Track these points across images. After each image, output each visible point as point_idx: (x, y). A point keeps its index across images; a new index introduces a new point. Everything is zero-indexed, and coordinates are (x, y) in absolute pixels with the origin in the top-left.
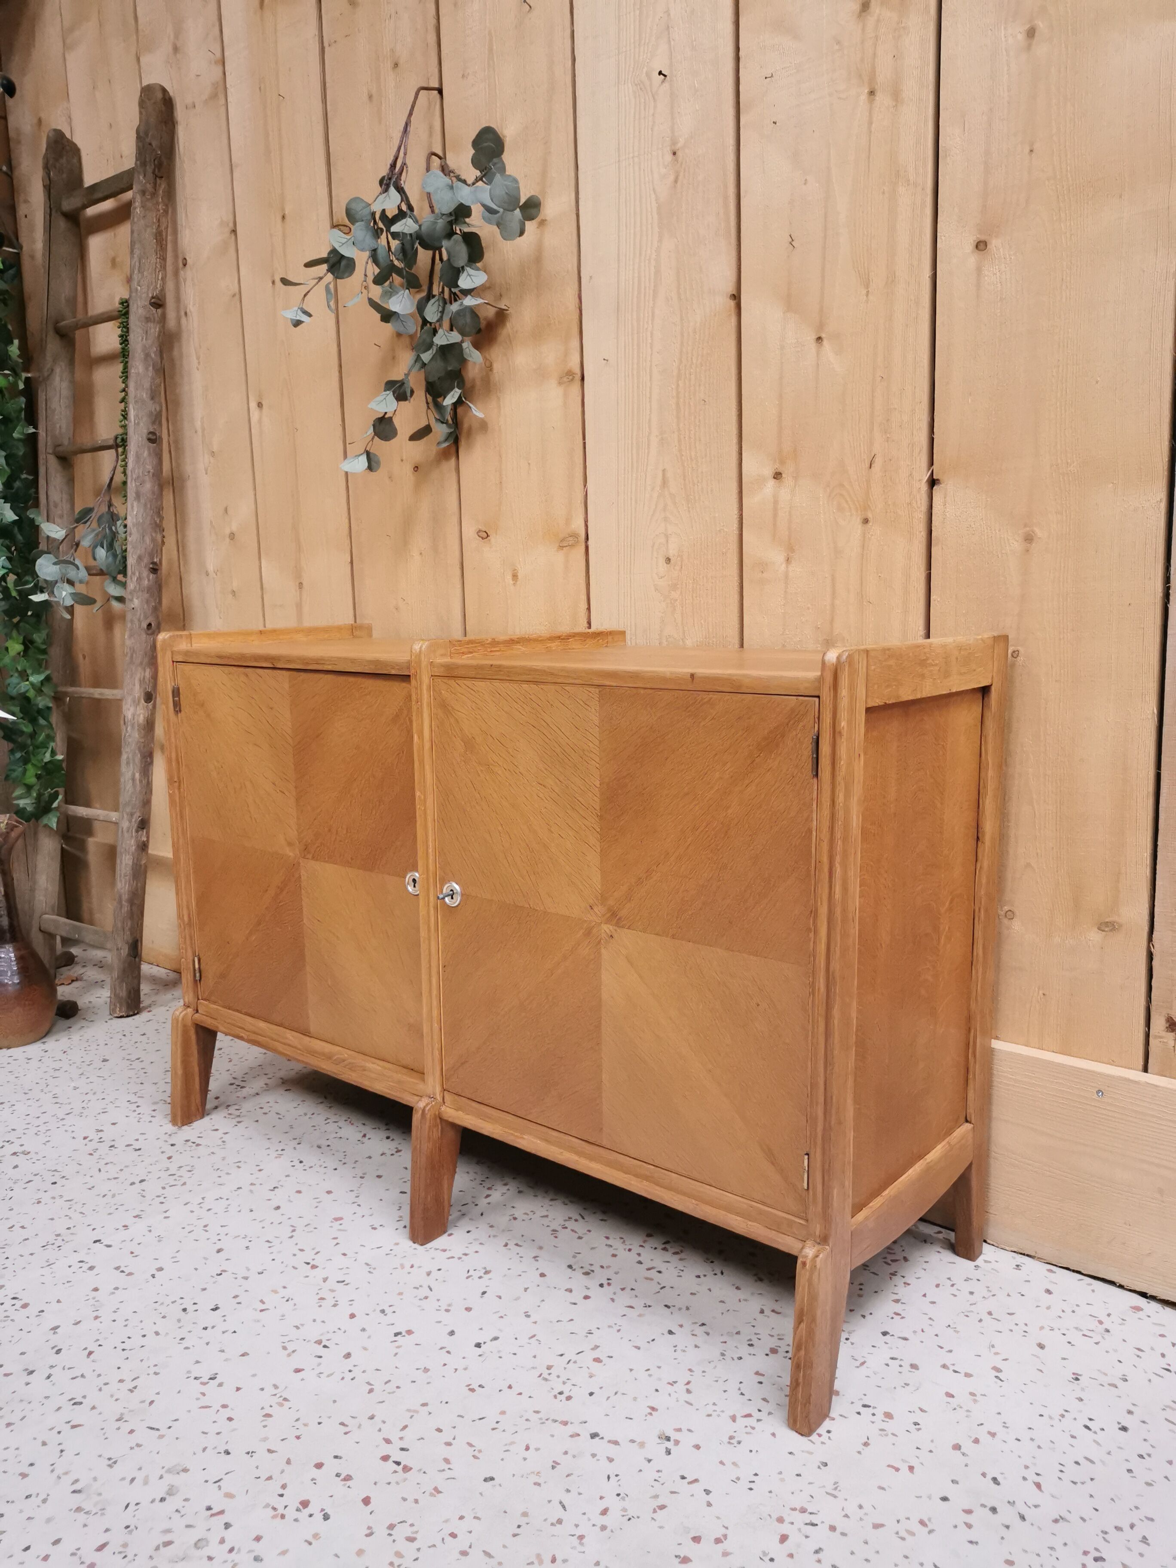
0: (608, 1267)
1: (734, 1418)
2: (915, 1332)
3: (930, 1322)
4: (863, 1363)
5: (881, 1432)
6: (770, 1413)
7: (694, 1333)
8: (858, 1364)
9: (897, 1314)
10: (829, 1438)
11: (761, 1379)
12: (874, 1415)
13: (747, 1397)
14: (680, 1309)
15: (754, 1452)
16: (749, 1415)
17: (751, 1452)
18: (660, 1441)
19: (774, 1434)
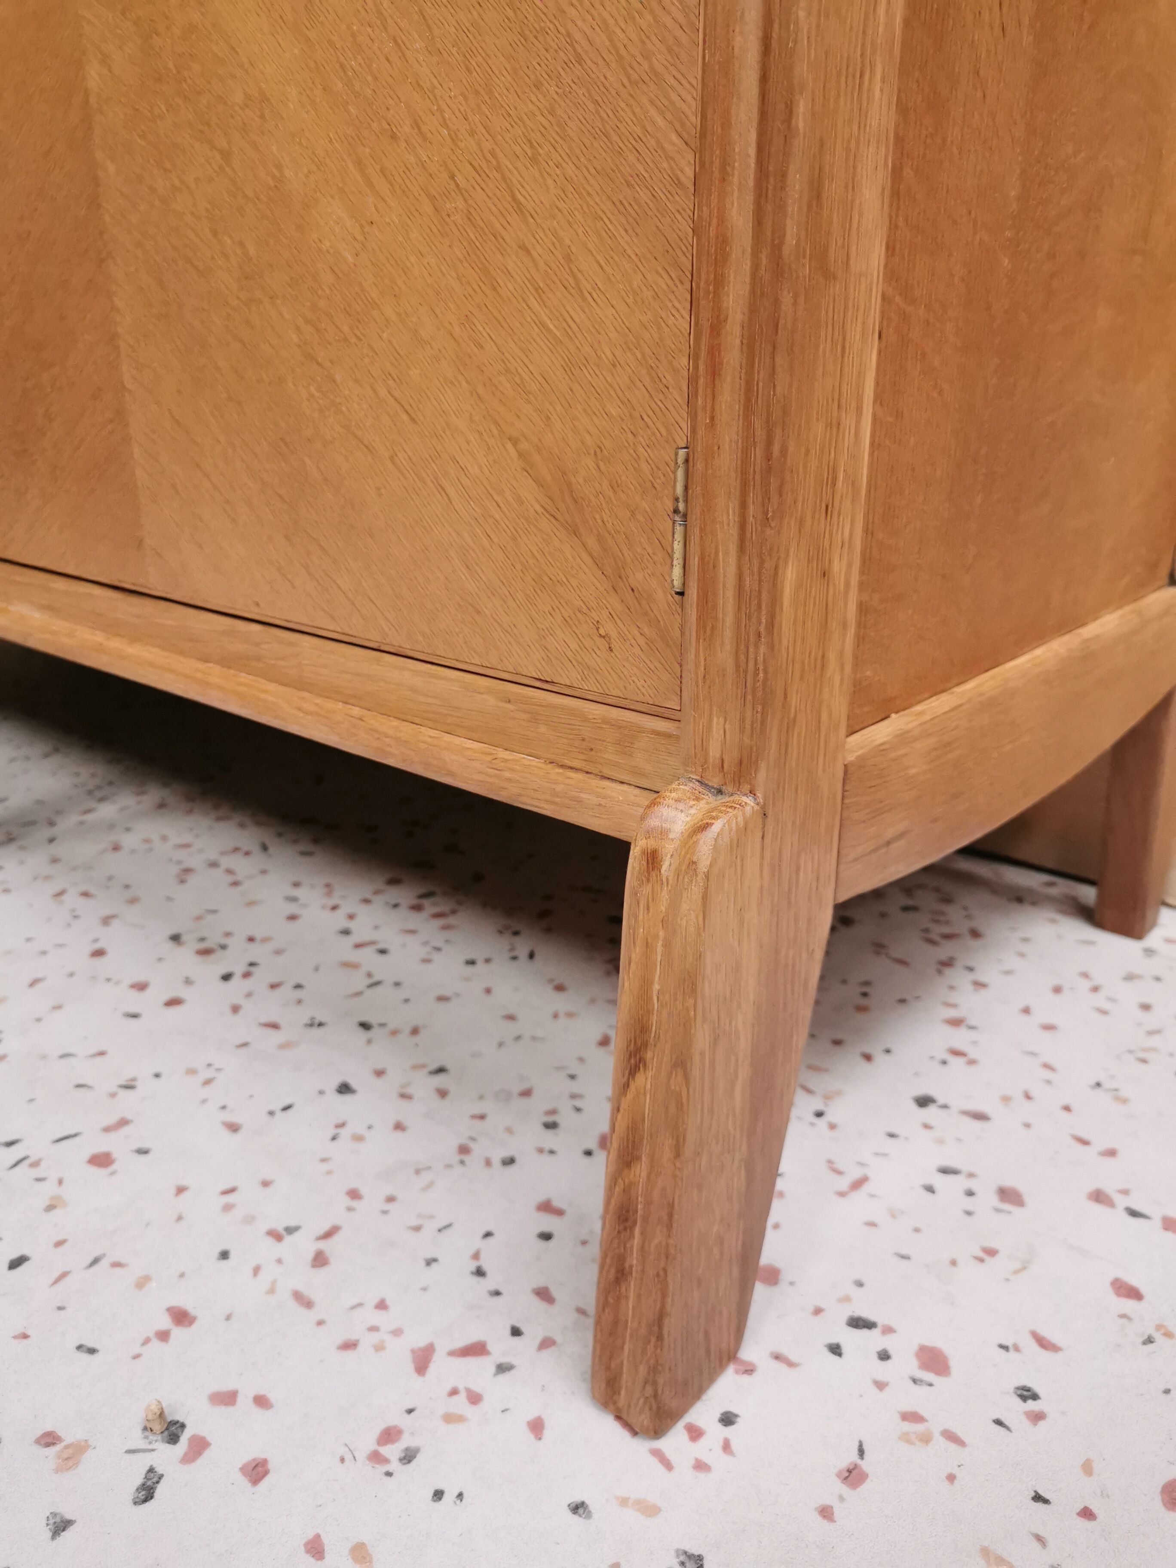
0: (265, 940)
1: (422, 1360)
2: (1006, 1099)
3: (1048, 1074)
4: (858, 1184)
5: (907, 1427)
6: (547, 1343)
7: (408, 1091)
8: (843, 1183)
9: (956, 1053)
10: (727, 1447)
11: (548, 1223)
12: (884, 1356)
13: (489, 1283)
14: (394, 1033)
15: (449, 1496)
16: (477, 1350)
17: (438, 1495)
18: (142, 1444)
19: (537, 1427)
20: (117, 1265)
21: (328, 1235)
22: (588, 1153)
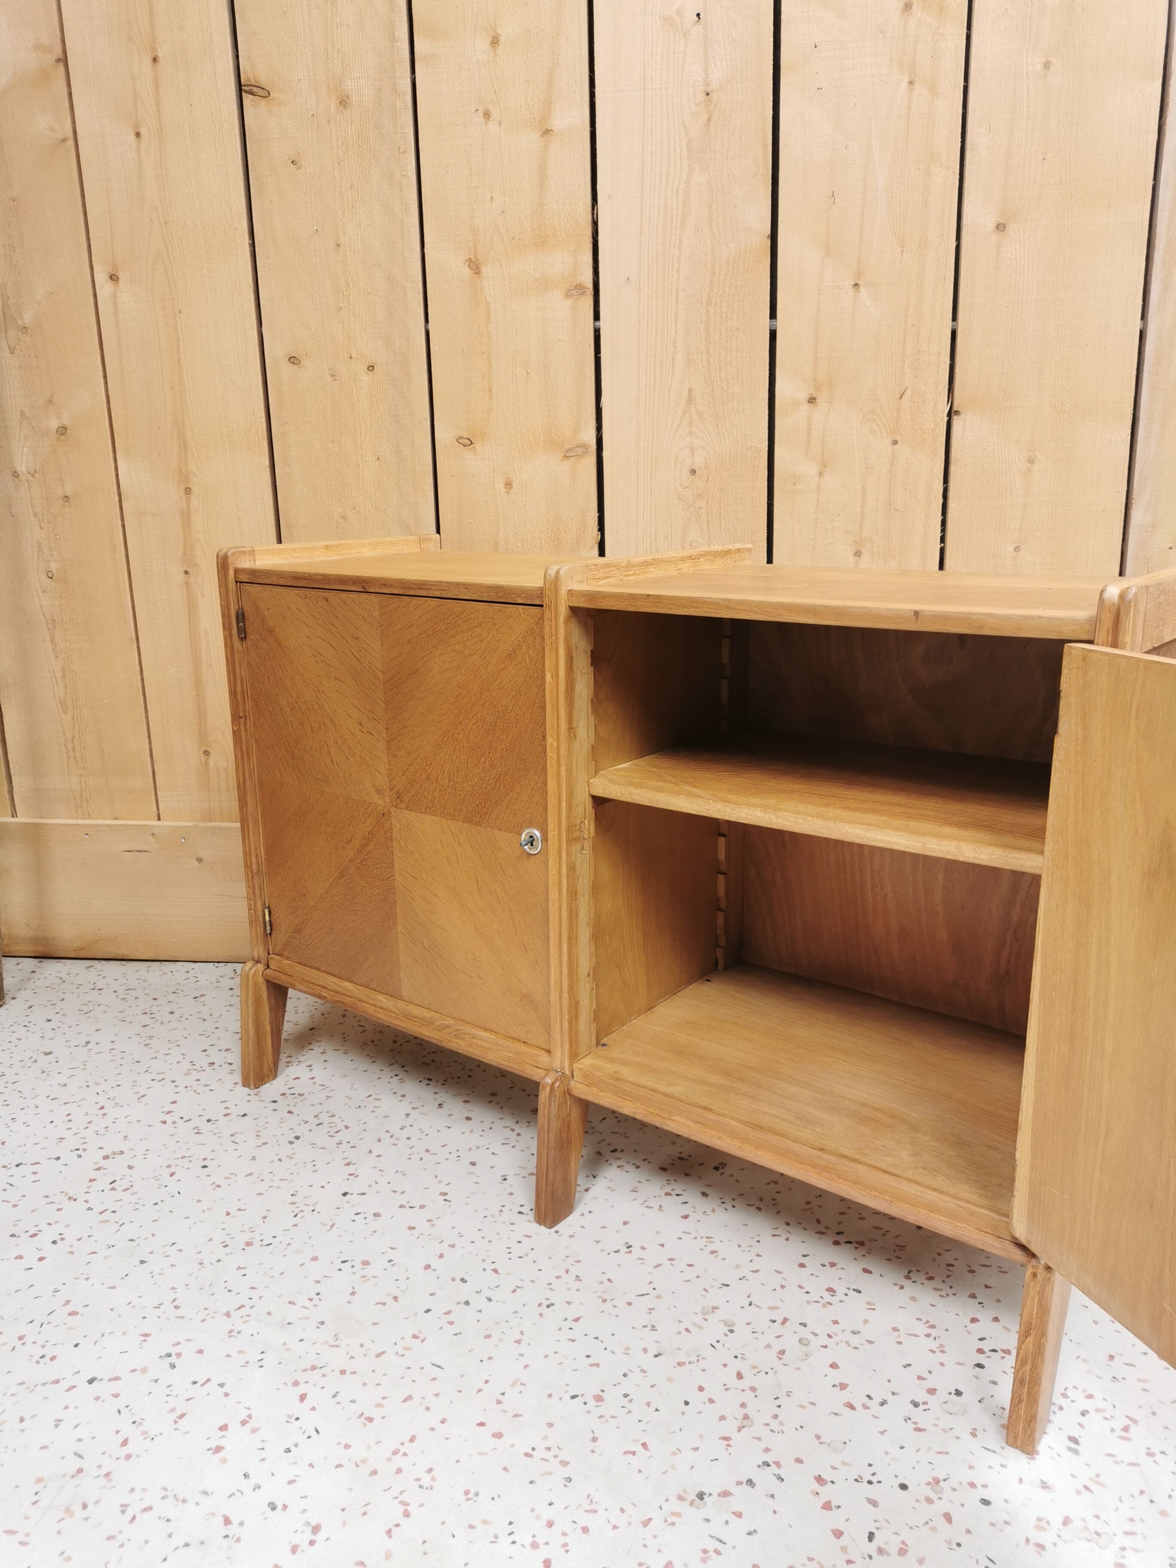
22: (244, 1249)
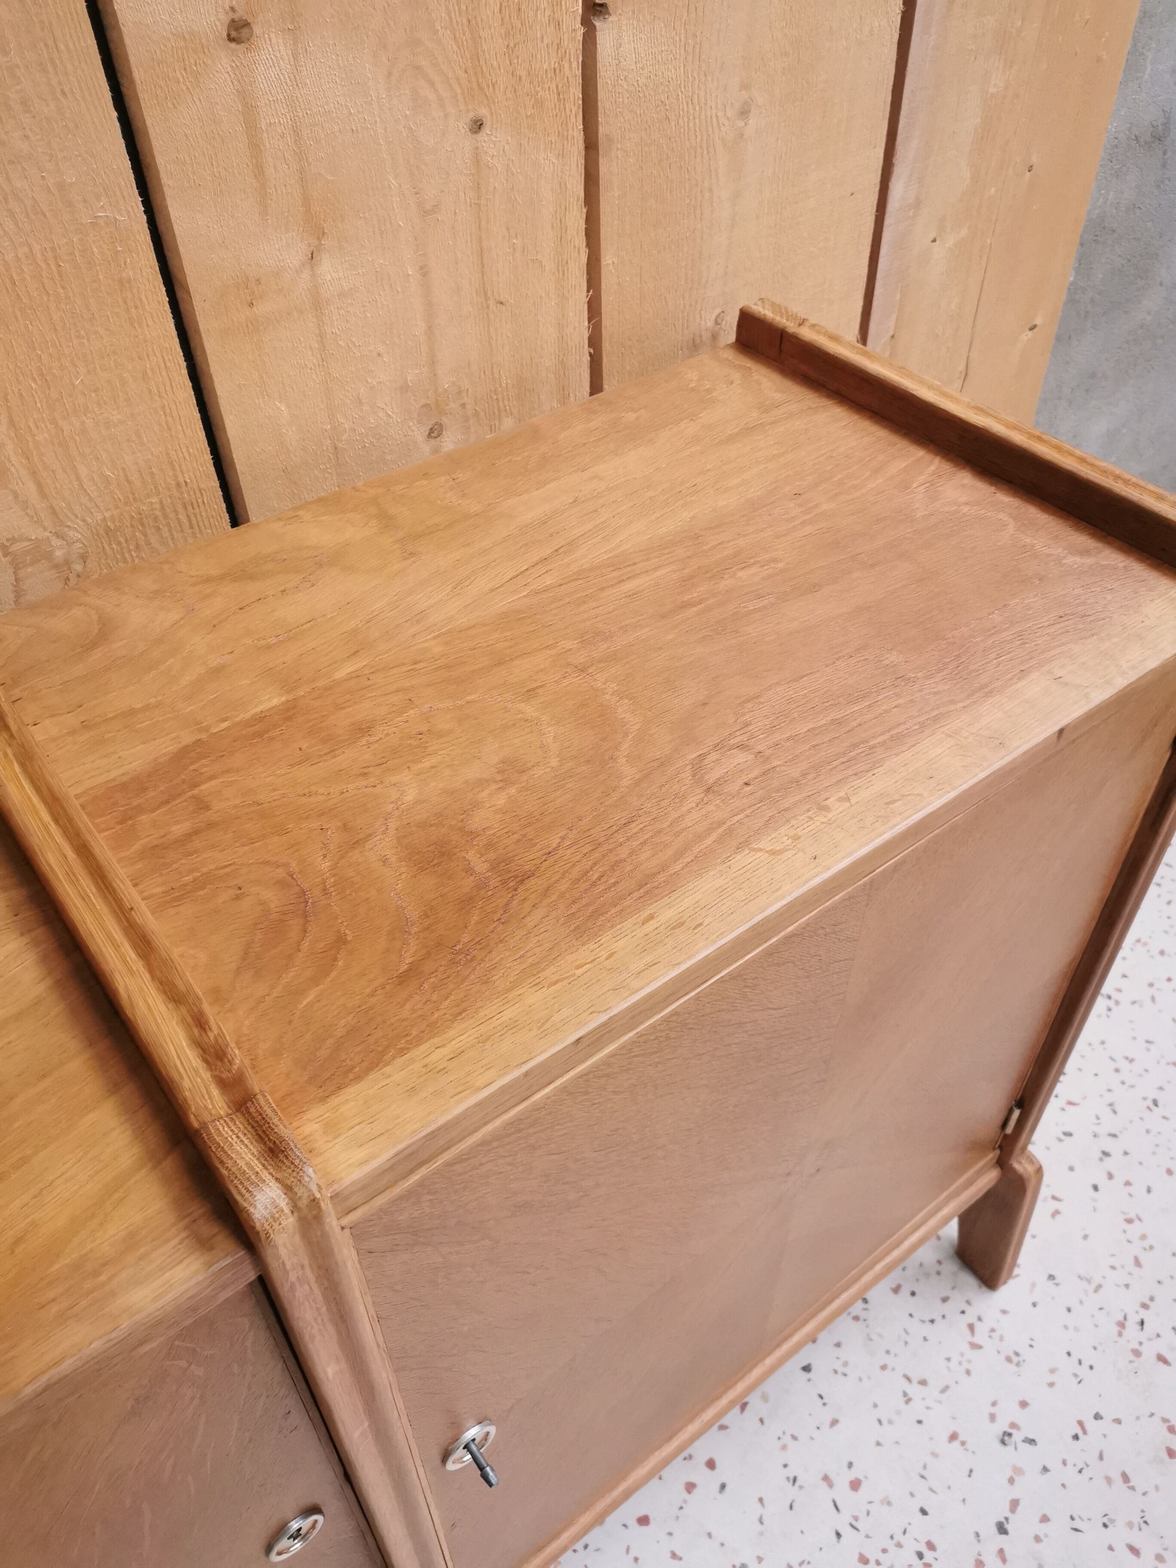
1: (975, 1346)
6: (968, 1302)
16: (971, 1327)
17: (1031, 1346)
18: (1013, 1445)
19: (1004, 1312)
20: (925, 1467)
21: (909, 1379)
